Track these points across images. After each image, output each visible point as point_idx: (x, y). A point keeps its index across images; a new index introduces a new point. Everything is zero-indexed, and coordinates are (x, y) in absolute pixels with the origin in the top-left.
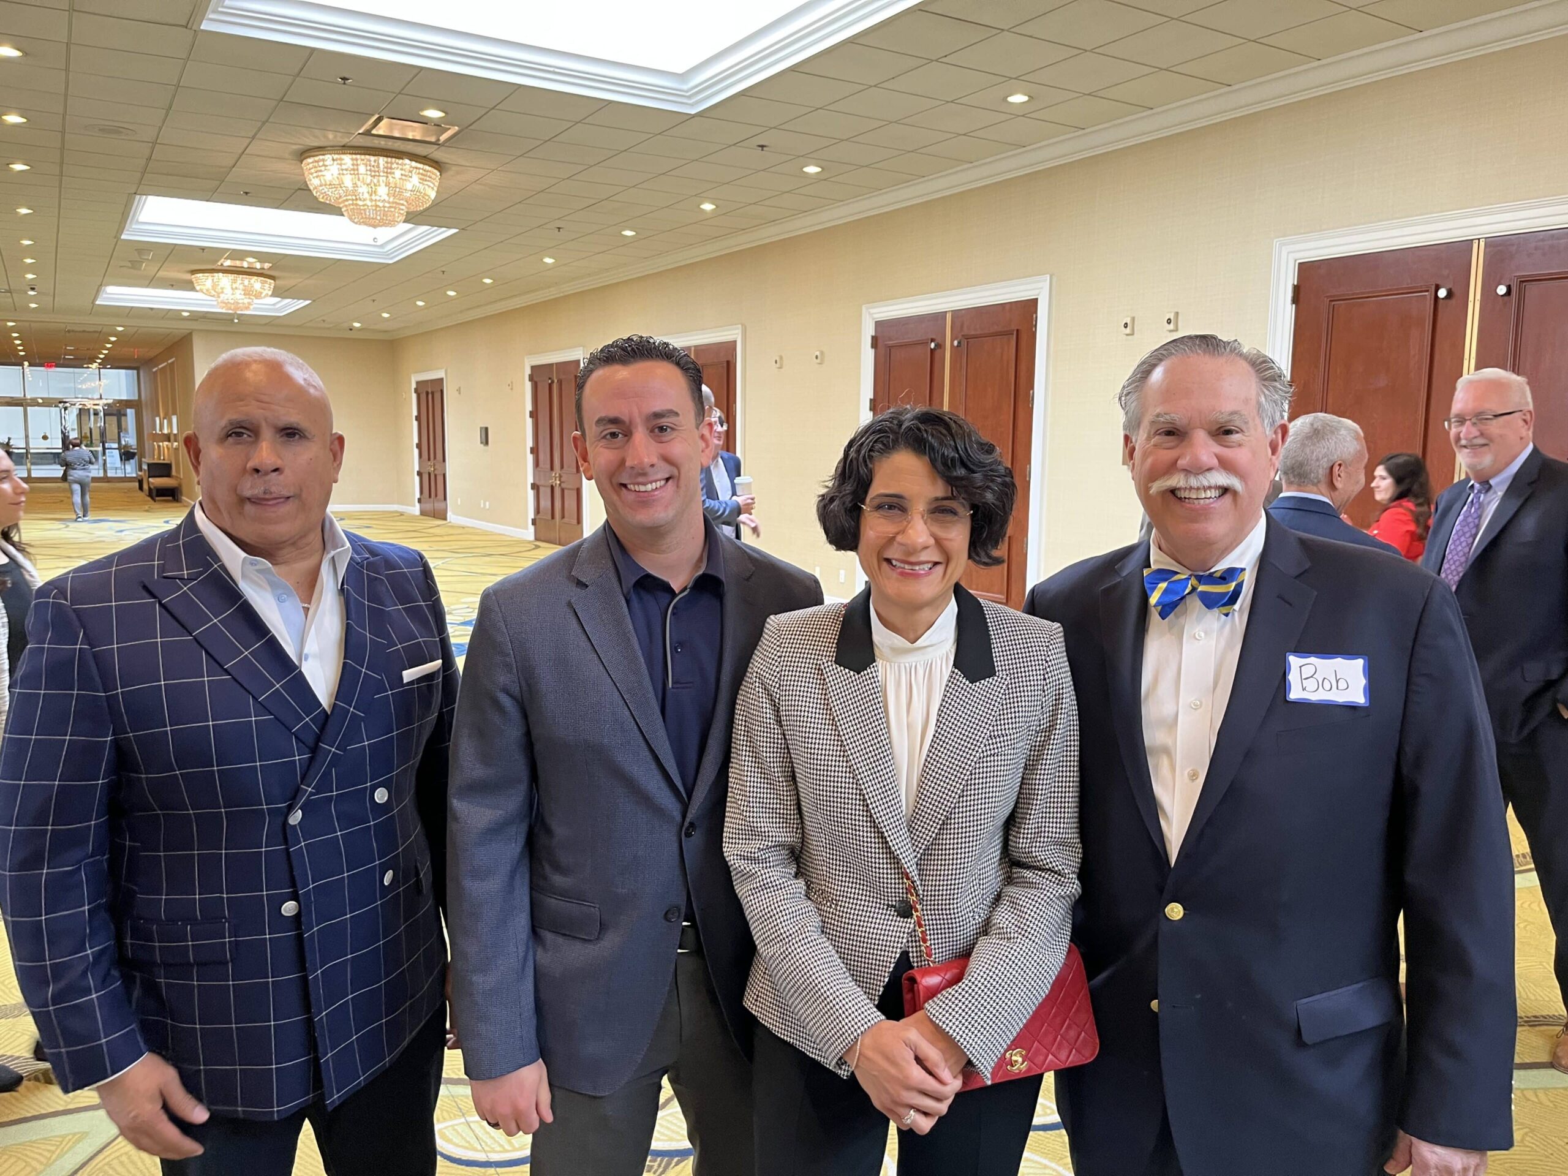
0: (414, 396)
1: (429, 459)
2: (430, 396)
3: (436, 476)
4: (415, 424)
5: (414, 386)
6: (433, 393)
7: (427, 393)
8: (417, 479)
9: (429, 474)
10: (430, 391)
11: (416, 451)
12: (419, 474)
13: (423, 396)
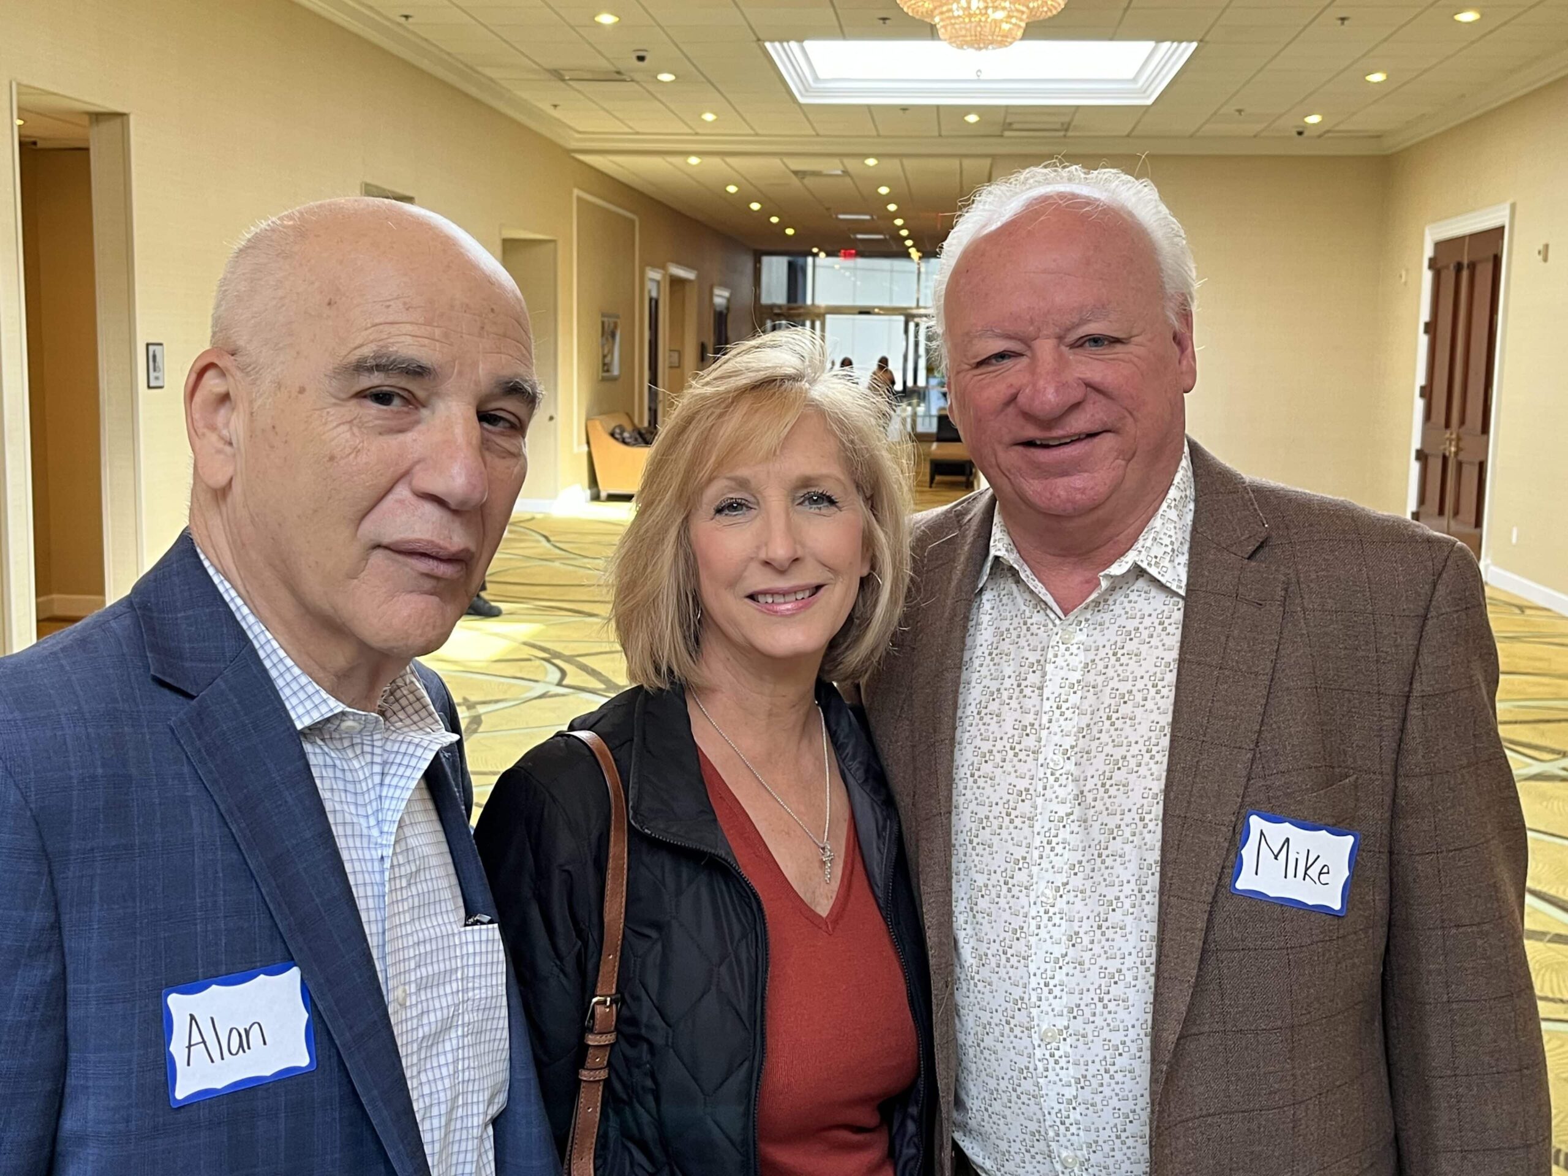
0: (1427, 276)
1: (1447, 425)
2: (1465, 274)
3: (1460, 465)
4: (1423, 340)
5: (1428, 252)
6: (1472, 266)
7: (1459, 267)
8: (1415, 467)
9: (1445, 459)
10: (1465, 262)
11: (1419, 404)
12: (1421, 456)
13: (1449, 276)
